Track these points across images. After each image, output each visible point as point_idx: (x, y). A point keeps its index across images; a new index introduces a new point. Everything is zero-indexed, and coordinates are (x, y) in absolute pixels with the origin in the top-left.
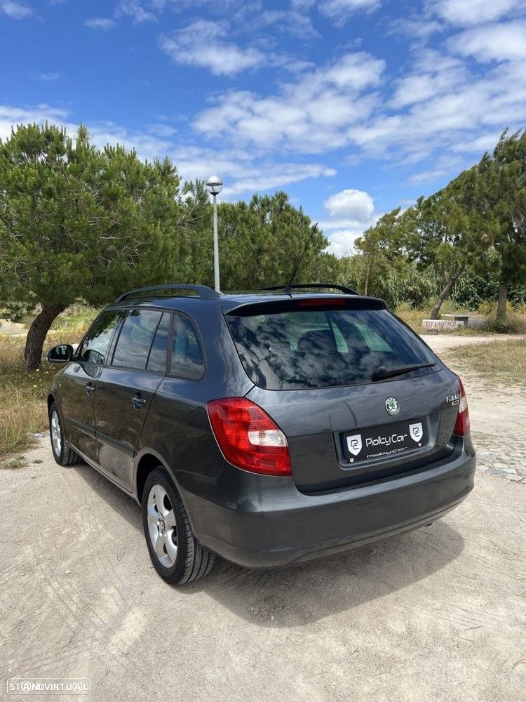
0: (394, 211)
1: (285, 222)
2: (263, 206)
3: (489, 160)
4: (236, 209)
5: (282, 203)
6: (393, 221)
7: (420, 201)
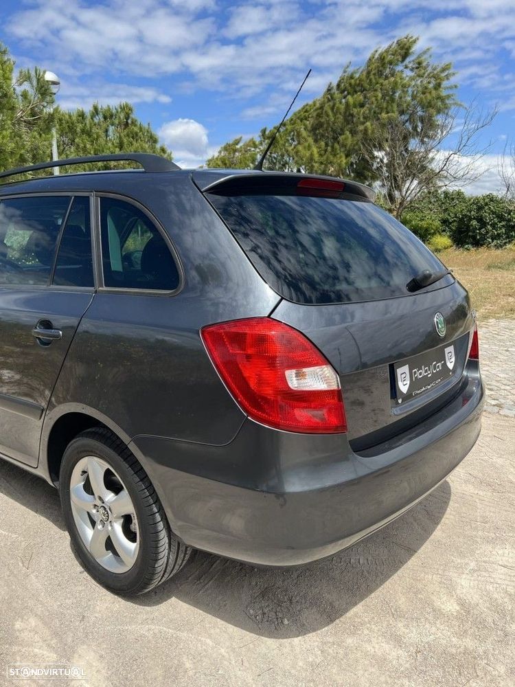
0: (236, 140)
1: (133, 138)
2: (105, 118)
3: (332, 92)
4: (74, 118)
5: (127, 117)
6: (235, 151)
7: (264, 131)
